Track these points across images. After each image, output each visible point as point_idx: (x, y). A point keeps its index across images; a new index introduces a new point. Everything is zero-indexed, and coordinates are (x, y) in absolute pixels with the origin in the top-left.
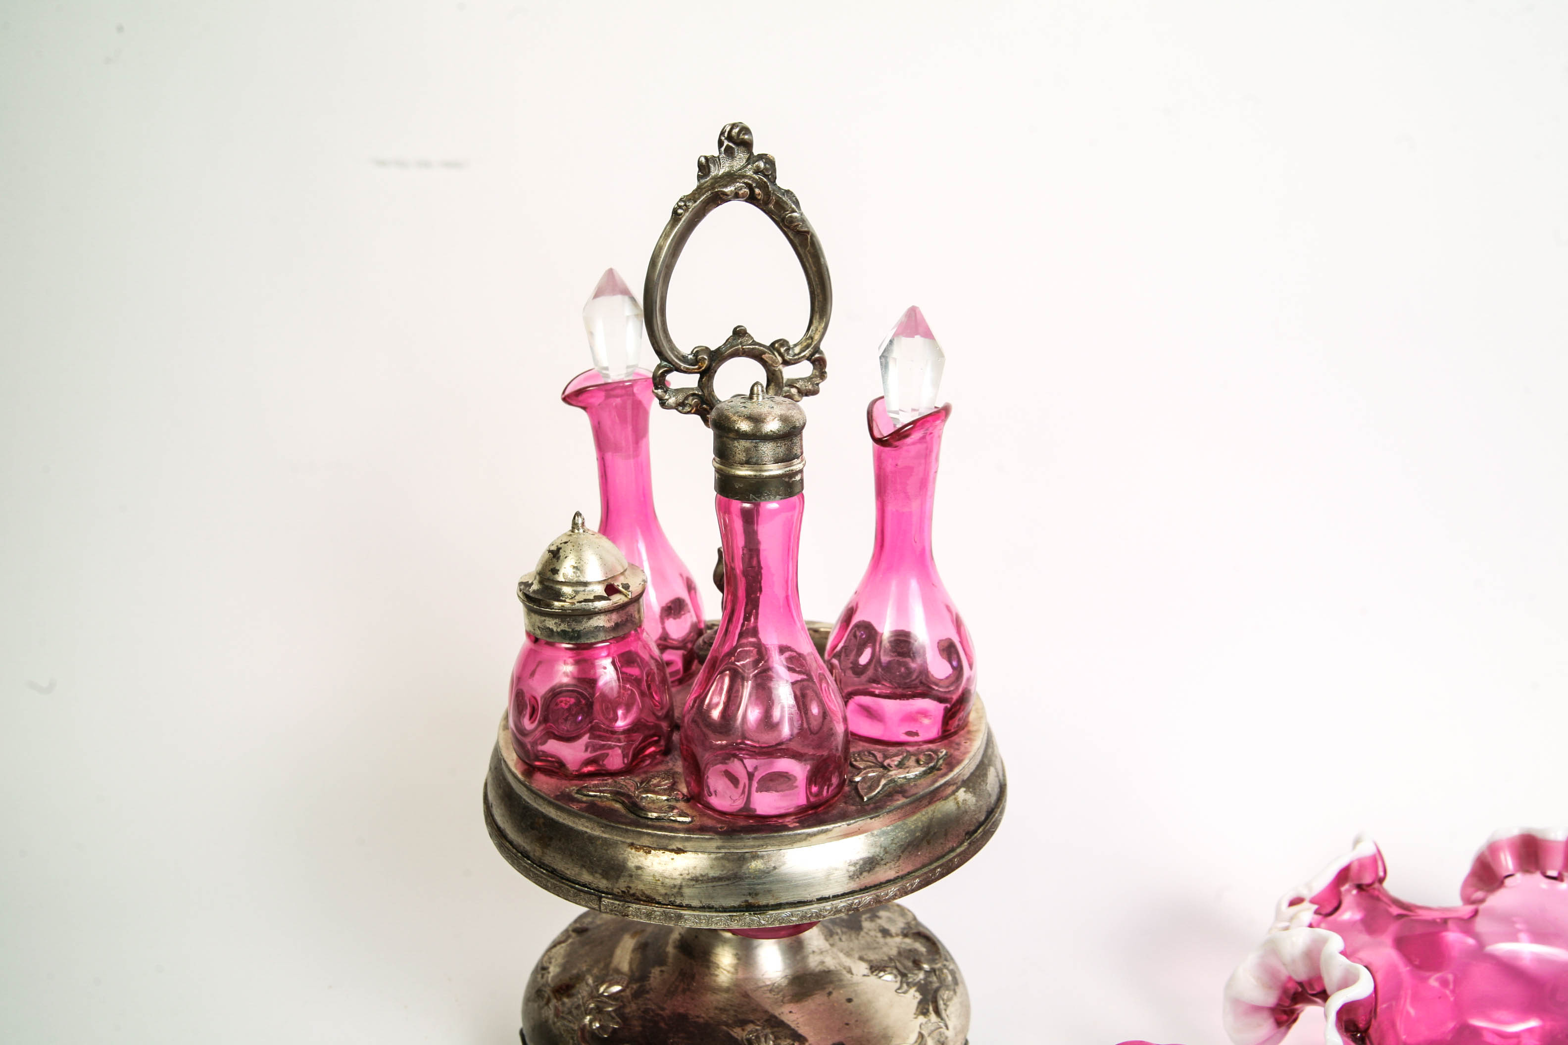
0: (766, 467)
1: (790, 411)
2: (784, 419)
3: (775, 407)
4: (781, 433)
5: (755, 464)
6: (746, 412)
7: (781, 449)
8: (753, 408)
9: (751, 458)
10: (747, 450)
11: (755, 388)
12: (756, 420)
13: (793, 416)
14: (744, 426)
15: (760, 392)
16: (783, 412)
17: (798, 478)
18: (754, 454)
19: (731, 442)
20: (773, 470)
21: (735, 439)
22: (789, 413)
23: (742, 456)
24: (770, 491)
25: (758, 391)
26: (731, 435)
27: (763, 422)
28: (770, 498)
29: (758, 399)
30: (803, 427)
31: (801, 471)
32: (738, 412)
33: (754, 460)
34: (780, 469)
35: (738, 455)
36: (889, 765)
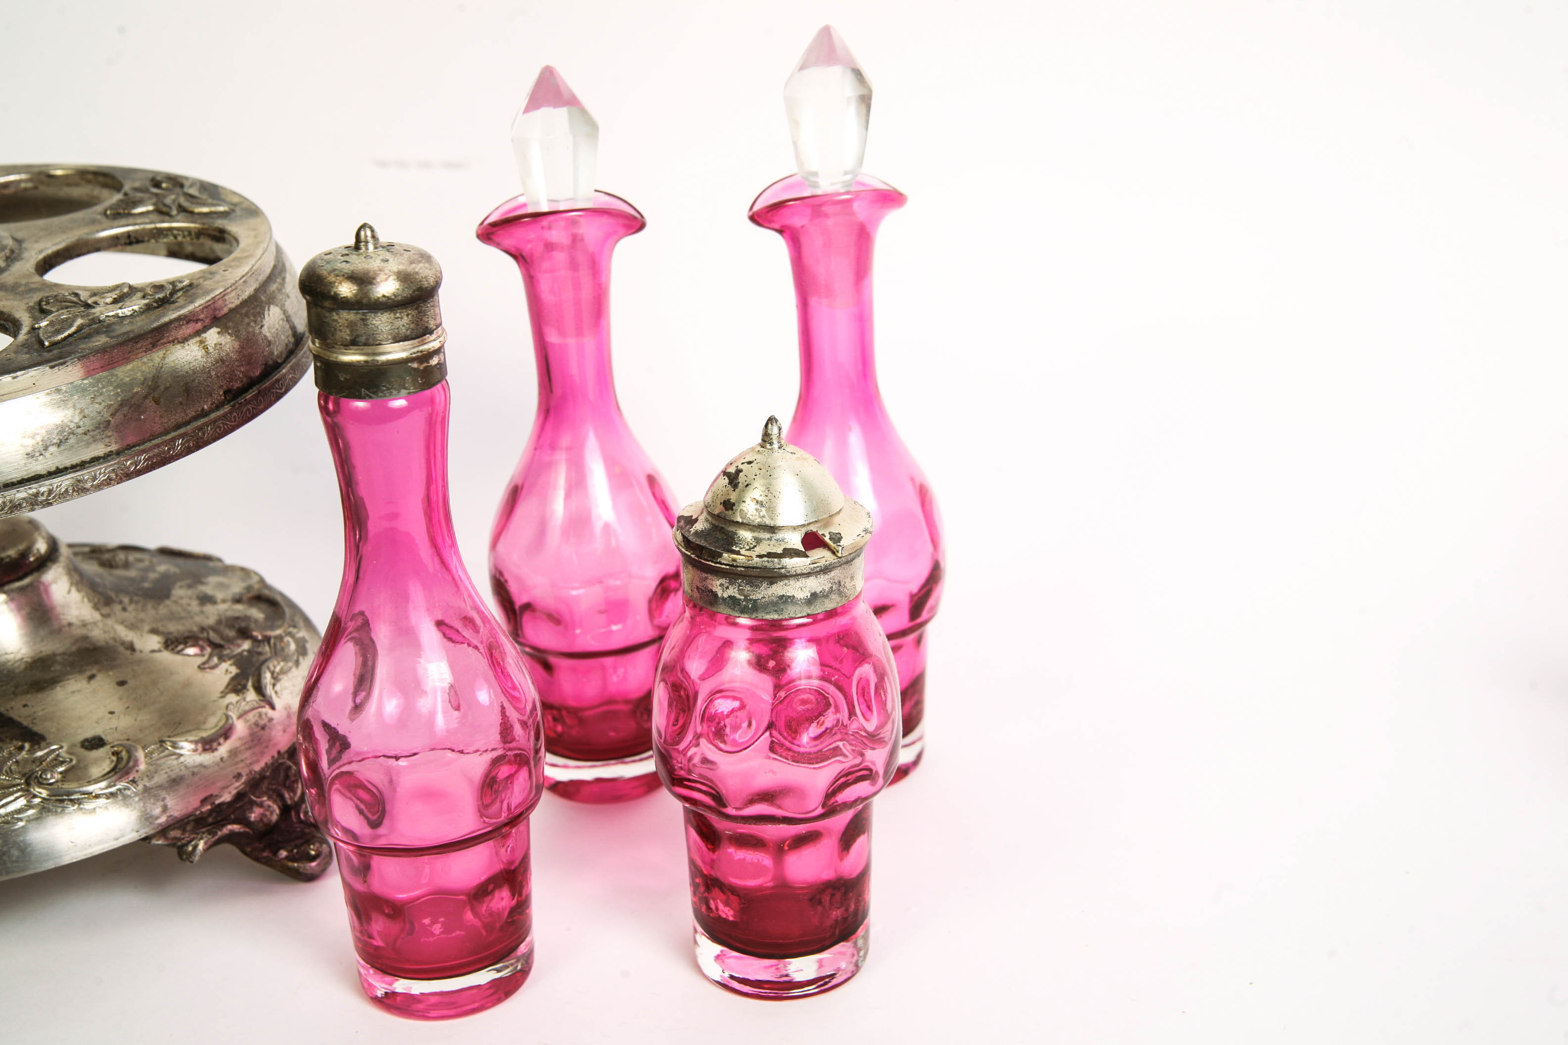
0: (381, 349)
1: (413, 266)
2: (404, 277)
3: (391, 260)
4: (399, 298)
5: (365, 344)
6: (346, 268)
7: (403, 321)
8: (358, 263)
9: (358, 336)
10: (351, 325)
11: (362, 233)
12: (363, 280)
13: (417, 273)
14: (346, 290)
15: (369, 239)
16: (401, 267)
17: (434, 361)
18: (361, 330)
19: (327, 314)
20: (395, 352)
21: (331, 310)
22: (411, 269)
23: (345, 335)
24: (390, 383)
25: (366, 236)
26: (327, 304)
27: (371, 283)
28: (391, 393)
29: (367, 249)
30: (437, 284)
31: (438, 351)
32: (335, 270)
33: (363, 339)
34: (404, 350)
35: (339, 333)
36: (96, 303)
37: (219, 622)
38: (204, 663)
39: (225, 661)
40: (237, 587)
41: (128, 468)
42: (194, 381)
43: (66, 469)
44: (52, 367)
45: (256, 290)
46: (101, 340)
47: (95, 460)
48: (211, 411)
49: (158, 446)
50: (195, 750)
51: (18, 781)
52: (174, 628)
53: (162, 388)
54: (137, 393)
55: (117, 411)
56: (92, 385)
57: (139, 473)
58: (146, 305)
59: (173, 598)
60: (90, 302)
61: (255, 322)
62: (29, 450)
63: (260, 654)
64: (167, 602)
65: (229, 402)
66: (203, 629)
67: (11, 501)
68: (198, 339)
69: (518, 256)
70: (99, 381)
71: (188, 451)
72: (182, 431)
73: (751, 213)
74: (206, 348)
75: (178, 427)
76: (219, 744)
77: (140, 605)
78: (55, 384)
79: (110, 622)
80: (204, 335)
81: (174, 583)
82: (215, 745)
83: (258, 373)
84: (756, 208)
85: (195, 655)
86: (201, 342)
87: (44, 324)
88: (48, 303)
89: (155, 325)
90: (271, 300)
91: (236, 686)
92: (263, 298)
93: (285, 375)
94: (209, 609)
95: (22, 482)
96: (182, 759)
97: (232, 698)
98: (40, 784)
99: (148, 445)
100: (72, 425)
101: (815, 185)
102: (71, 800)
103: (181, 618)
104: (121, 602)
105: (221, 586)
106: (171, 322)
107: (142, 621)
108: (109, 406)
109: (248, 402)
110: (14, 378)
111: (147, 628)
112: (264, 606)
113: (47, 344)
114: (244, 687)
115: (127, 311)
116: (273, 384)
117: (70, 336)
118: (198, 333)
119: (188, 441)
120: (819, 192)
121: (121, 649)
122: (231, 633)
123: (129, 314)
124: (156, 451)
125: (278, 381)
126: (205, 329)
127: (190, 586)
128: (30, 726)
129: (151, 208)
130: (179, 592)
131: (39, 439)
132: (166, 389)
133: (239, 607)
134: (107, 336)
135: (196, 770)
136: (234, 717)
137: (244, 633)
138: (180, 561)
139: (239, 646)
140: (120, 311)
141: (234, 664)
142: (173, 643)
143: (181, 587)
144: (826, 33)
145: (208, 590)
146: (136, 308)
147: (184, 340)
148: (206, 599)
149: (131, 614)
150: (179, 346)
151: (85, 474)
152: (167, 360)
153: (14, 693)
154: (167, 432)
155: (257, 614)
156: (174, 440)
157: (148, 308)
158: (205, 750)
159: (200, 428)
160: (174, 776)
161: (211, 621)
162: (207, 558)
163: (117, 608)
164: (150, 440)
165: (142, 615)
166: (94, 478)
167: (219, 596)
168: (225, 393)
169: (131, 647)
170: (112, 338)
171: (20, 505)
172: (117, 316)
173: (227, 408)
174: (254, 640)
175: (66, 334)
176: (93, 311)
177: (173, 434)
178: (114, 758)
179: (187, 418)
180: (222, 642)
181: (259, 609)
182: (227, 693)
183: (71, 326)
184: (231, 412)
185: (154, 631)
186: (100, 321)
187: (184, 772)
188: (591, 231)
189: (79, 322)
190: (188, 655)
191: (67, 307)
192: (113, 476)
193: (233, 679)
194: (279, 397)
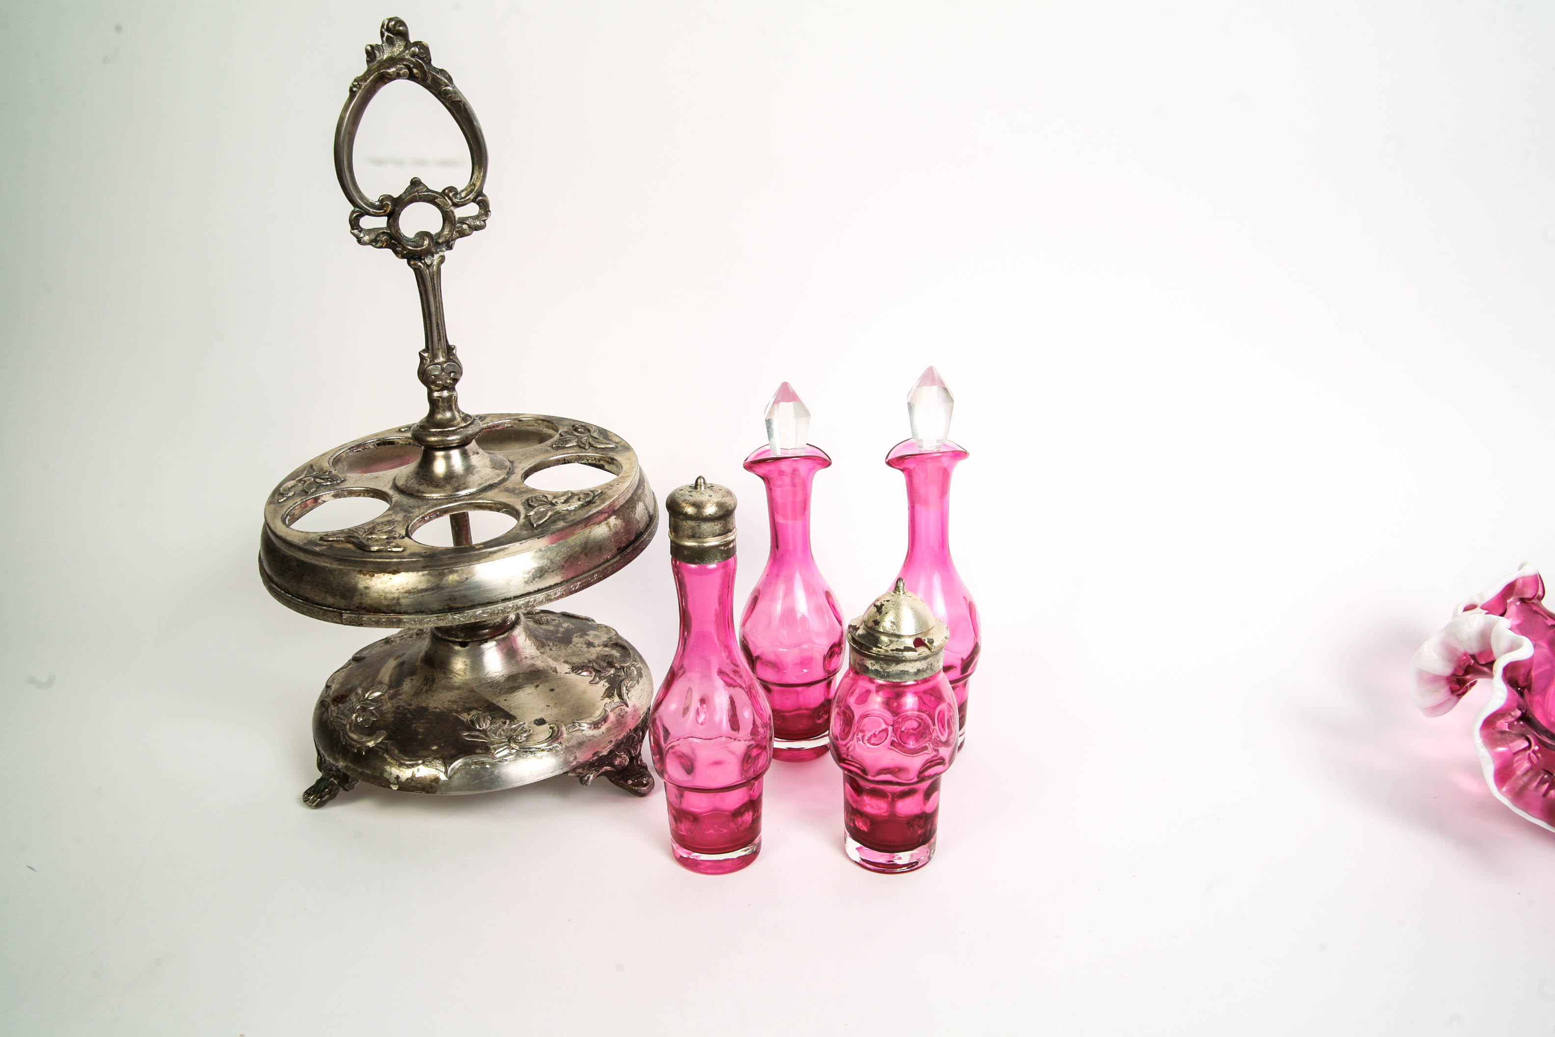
0: (706, 540)
1: (724, 499)
2: (720, 505)
3: (713, 496)
4: (717, 515)
5: (699, 538)
6: (692, 499)
7: (717, 527)
8: (697, 497)
9: (695, 533)
10: (692, 528)
11: (699, 481)
12: (698, 506)
13: (726, 503)
14: (690, 510)
15: (702, 484)
16: (718, 500)
17: (731, 546)
18: (697, 530)
19: (680, 522)
20: (712, 542)
21: (683, 520)
22: (723, 500)
23: (690, 532)
24: (709, 556)
25: (701, 482)
26: (681, 517)
27: (703, 508)
28: (710, 562)
29: (701, 489)
30: (735, 507)
31: (733, 541)
32: (685, 500)
33: (698, 535)
34: (718, 541)
35: (686, 532)
36: (556, 502)
37: (598, 658)
38: (592, 681)
39: (602, 680)
40: (604, 638)
41: (572, 589)
42: (603, 544)
43: (542, 589)
44: (538, 538)
45: (633, 494)
46: (561, 524)
47: (556, 585)
48: (611, 559)
49: (585, 578)
50: (590, 728)
51: (504, 740)
52: (575, 660)
53: (589, 548)
54: (577, 551)
55: (567, 560)
56: (556, 547)
57: (576, 591)
58: (581, 504)
59: (573, 643)
60: (553, 502)
61: (632, 512)
62: (526, 579)
63: (619, 676)
64: (571, 645)
65: (619, 554)
66: (590, 662)
67: (516, 605)
68: (606, 522)
69: (765, 478)
70: (560, 545)
71: (600, 580)
72: (597, 570)
73: (887, 460)
74: (609, 527)
75: (595, 567)
76: (602, 725)
77: (558, 646)
78: (539, 547)
79: (545, 656)
80: (608, 520)
81: (573, 635)
82: (600, 725)
83: (633, 538)
84: (889, 458)
85: (587, 676)
86: (607, 523)
87: (532, 513)
88: (532, 502)
89: (586, 516)
90: (639, 499)
91: (609, 694)
92: (635, 498)
93: (645, 538)
94: (592, 649)
95: (522, 596)
96: (584, 732)
97: (607, 700)
98: (515, 742)
99: (581, 577)
100: (547, 567)
101: (921, 447)
102: (530, 751)
103: (579, 655)
104: (549, 646)
105: (596, 636)
106: (594, 514)
107: (560, 656)
108: (564, 557)
109: (628, 554)
110: (521, 544)
111: (562, 660)
112: (620, 649)
113: (535, 525)
114: (613, 694)
115: (572, 508)
116: (640, 544)
117: (546, 521)
118: (606, 519)
119: (600, 575)
120: (923, 450)
121: (551, 671)
122: (605, 664)
123: (573, 509)
124: (585, 580)
125: (642, 542)
126: (609, 516)
127: (581, 637)
128: (509, 711)
129: (575, 444)
130: (575, 640)
131: (531, 574)
132: (591, 548)
133: (607, 649)
134: (564, 522)
135: (590, 738)
136: (609, 711)
137: (611, 665)
138: (574, 621)
139: (609, 671)
140: (569, 508)
141: (606, 681)
142: (576, 669)
143: (577, 637)
144: (931, 370)
145: (590, 638)
146: (576, 506)
147: (600, 523)
148: (590, 644)
149: (554, 652)
150: (597, 526)
151: (551, 592)
152: (592, 534)
153: (500, 693)
154: (590, 571)
155: (616, 653)
156: (593, 574)
157: (582, 506)
158: (595, 728)
159: (606, 568)
160: (580, 741)
161: (594, 657)
162: (587, 619)
163: (548, 648)
164: (582, 575)
165: (560, 653)
166: (556, 594)
167: (596, 642)
168: (618, 549)
169: (555, 671)
170: (566, 523)
171: (521, 607)
172: (567, 510)
173: (618, 557)
174: (616, 668)
175: (544, 520)
176: (556, 507)
177: (593, 571)
178: (551, 730)
179: (600, 563)
180: (600, 669)
181: (617, 650)
182: (605, 698)
183: (546, 516)
184: (620, 559)
185: (566, 662)
186: (559, 513)
187: (585, 739)
188: (803, 467)
189: (550, 513)
190: (584, 676)
191: (542, 505)
192: (564, 593)
193: (607, 690)
194: (642, 550)
